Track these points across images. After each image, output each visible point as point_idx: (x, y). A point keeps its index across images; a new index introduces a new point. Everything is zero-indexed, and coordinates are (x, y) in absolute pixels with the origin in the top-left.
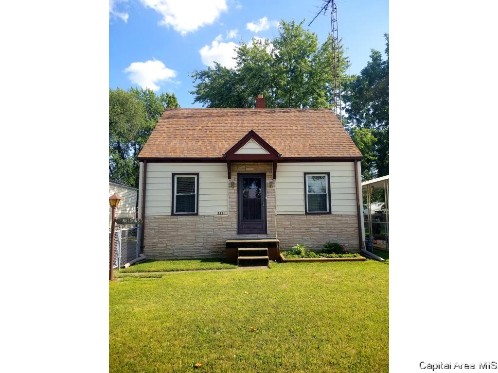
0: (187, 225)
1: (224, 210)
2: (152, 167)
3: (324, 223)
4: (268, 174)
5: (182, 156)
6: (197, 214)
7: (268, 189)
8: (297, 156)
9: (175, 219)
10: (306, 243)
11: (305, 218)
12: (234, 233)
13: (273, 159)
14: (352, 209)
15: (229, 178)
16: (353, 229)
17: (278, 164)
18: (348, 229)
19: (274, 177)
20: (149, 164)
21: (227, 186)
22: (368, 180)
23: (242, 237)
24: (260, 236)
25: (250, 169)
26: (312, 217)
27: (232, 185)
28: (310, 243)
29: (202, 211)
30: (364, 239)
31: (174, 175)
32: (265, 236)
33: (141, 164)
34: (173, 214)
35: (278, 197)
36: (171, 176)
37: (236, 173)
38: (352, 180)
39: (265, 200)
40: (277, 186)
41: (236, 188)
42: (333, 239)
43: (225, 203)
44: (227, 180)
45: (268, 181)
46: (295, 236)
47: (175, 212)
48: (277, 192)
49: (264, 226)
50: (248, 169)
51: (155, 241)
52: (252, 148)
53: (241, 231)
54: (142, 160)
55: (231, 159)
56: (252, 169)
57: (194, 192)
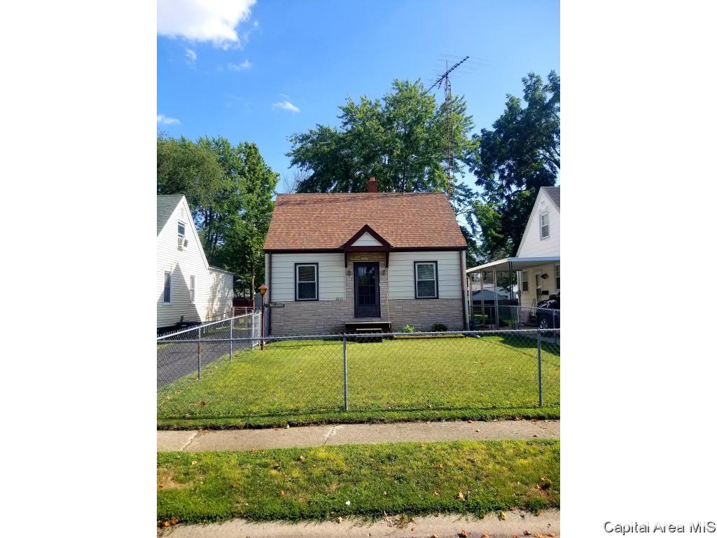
0: (308, 310)
1: (342, 296)
2: (276, 257)
3: (432, 306)
4: (382, 263)
5: (303, 248)
6: (318, 300)
7: (381, 277)
8: (407, 246)
9: (298, 304)
10: (416, 325)
11: (415, 302)
12: (352, 317)
13: (386, 250)
14: (457, 295)
15: (346, 266)
16: (458, 312)
17: (390, 254)
18: (454, 312)
19: (387, 266)
20: (274, 255)
21: (344, 274)
22: (472, 267)
23: (358, 320)
24: (374, 319)
25: (365, 258)
26: (421, 302)
27: (348, 273)
28: (419, 325)
29: (322, 296)
30: (468, 321)
31: (296, 264)
32: (379, 319)
33: (267, 255)
34: (296, 300)
35: (390, 284)
36: (293, 265)
37: (352, 263)
38: (457, 267)
39: (379, 287)
40: (390, 273)
41: (352, 276)
42: (440, 321)
43: (343, 290)
44: (343, 269)
45: (381, 269)
46: (406, 319)
47: (298, 299)
48: (390, 279)
49: (378, 309)
50: (363, 259)
51: (281, 324)
52: (366, 241)
53: (357, 315)
54: (267, 251)
55: (347, 250)
56: (367, 259)
57: (314, 280)
